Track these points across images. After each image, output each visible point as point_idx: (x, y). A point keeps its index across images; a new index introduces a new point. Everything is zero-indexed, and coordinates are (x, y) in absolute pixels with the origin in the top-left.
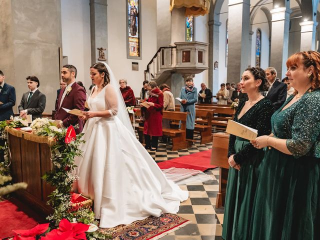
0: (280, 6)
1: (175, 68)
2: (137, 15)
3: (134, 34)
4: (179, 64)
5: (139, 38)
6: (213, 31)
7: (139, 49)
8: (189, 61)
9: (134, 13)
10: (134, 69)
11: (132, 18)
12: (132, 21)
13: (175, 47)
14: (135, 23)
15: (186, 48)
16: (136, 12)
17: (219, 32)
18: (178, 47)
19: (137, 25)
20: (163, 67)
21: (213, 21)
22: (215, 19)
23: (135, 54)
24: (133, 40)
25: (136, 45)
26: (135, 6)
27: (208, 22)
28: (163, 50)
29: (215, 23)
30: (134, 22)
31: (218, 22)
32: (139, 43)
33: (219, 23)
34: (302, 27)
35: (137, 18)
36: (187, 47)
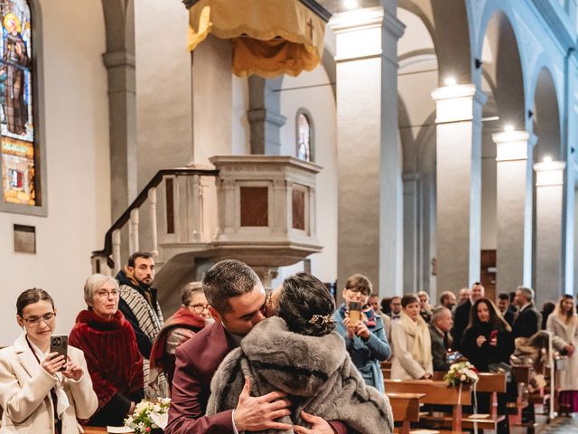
0: (460, 82)
1: (217, 244)
2: (30, 64)
3: (18, 128)
4: (228, 230)
5: (35, 145)
6: (263, 138)
7: (36, 182)
8: (265, 223)
9: (18, 57)
10: (20, 247)
11: (10, 74)
12: (10, 82)
13: (215, 173)
14: (21, 93)
15: (254, 177)
16: (26, 54)
17: (279, 145)
18: (223, 172)
19: (28, 98)
20: (170, 239)
21: (262, 109)
22: (268, 103)
23: (25, 196)
24: (14, 148)
25: (25, 167)
26: (19, 35)
27: (248, 112)
28: (170, 183)
29: (269, 116)
30: (17, 86)
31: (278, 114)
32: (37, 160)
33: (278, 119)
34: (499, 148)
35: (28, 75)
36: (256, 173)
